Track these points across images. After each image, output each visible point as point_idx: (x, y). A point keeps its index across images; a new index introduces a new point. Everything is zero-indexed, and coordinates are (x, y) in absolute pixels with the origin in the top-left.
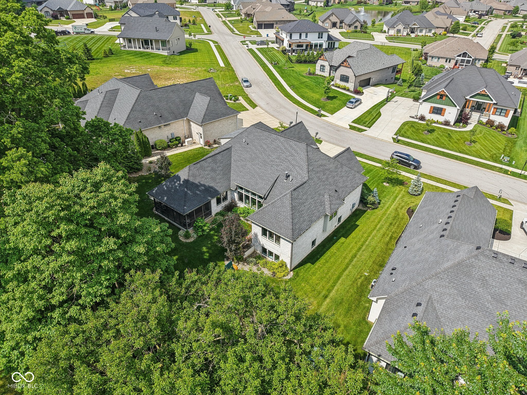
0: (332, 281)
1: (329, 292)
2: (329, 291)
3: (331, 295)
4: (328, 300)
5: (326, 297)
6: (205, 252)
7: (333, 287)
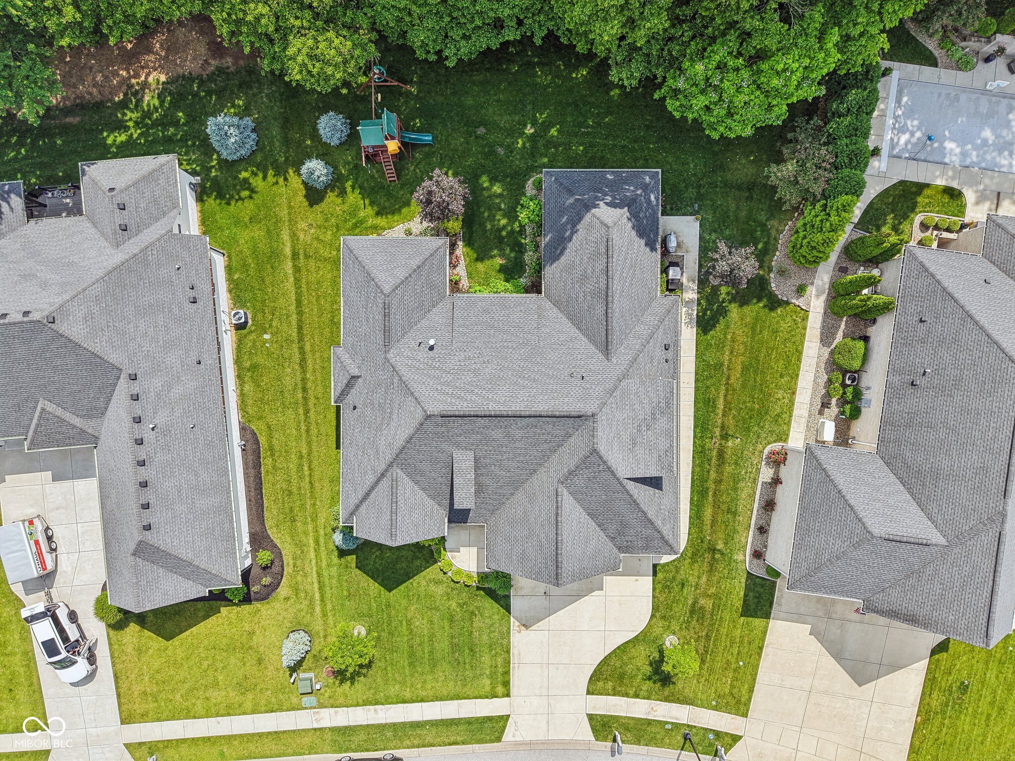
0: (304, 289)
1: (294, 266)
2: (297, 270)
3: (290, 264)
4: (288, 251)
5: (295, 256)
6: (492, 185)
7: (297, 280)
